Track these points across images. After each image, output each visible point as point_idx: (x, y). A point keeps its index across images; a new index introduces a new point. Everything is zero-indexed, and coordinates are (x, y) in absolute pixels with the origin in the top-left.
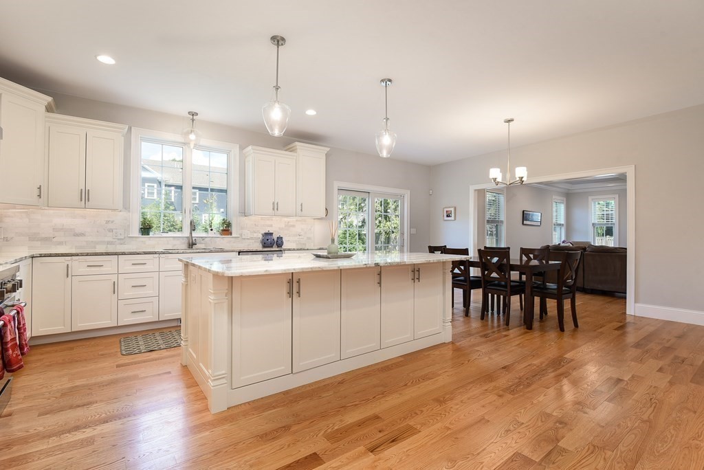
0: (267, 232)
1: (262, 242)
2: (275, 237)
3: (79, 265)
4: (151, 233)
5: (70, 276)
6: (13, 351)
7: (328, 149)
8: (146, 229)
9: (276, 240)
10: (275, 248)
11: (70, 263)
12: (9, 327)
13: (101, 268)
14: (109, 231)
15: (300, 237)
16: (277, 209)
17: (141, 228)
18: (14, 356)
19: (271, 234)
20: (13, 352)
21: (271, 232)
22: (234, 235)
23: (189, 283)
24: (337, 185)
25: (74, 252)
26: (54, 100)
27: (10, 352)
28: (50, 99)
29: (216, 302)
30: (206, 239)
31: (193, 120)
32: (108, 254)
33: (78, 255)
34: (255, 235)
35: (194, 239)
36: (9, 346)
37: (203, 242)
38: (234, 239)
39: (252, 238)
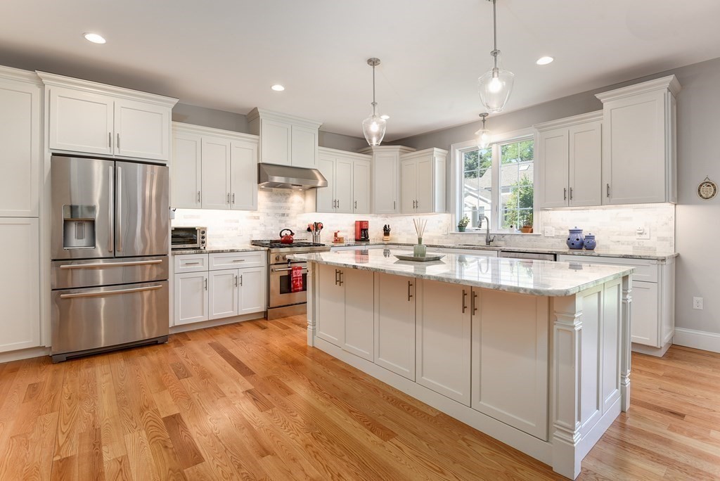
0: (574, 228)
14: (440, 229)
15: (643, 236)
17: (458, 226)
22: (535, 232)
30: (506, 237)
31: (484, 121)
35: (493, 236)
37: (503, 239)
38: (535, 237)
39: (557, 237)
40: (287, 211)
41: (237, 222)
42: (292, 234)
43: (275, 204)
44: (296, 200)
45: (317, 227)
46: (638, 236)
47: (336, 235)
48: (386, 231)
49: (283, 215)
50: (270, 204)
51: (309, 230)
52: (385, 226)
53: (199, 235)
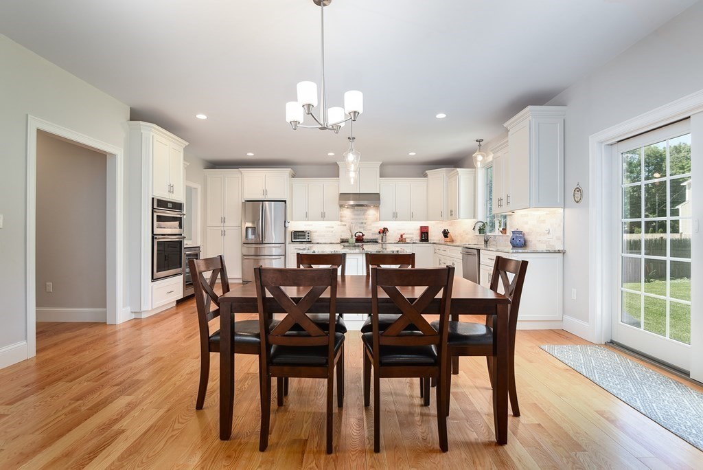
15: (550, 236)
22: (507, 233)
40: (364, 221)
41: (333, 227)
42: (363, 235)
43: (356, 217)
44: (371, 213)
45: (385, 231)
46: (547, 236)
47: (402, 236)
48: (446, 234)
49: (362, 223)
50: (352, 216)
51: (380, 233)
52: (445, 230)
53: (307, 235)
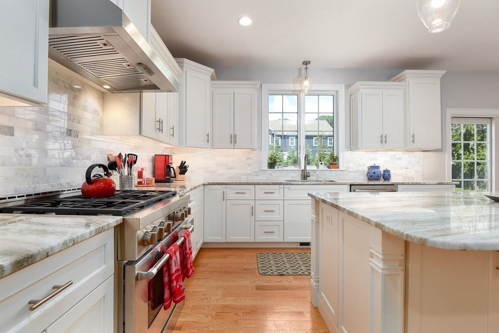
0: (373, 165)
1: (367, 175)
2: (382, 170)
3: (230, 192)
4: (276, 167)
5: (225, 200)
6: (177, 282)
7: (444, 72)
8: (272, 164)
9: (382, 172)
10: (382, 182)
11: (225, 190)
12: (174, 258)
13: (244, 195)
14: (249, 166)
15: (408, 170)
16: (386, 142)
17: (269, 163)
18: (178, 287)
19: (378, 167)
20: (177, 284)
21: (377, 165)
22: (341, 168)
23: (320, 220)
24: (450, 112)
25: (228, 182)
26: (215, 70)
27: (175, 283)
28: (212, 70)
29: (387, 272)
30: (317, 172)
31: (306, 68)
32: (248, 184)
33: (229, 184)
34: (361, 168)
35: (307, 172)
36: (174, 278)
37: (314, 174)
38: (341, 172)
39: (357, 171)
46: (405, 170)
